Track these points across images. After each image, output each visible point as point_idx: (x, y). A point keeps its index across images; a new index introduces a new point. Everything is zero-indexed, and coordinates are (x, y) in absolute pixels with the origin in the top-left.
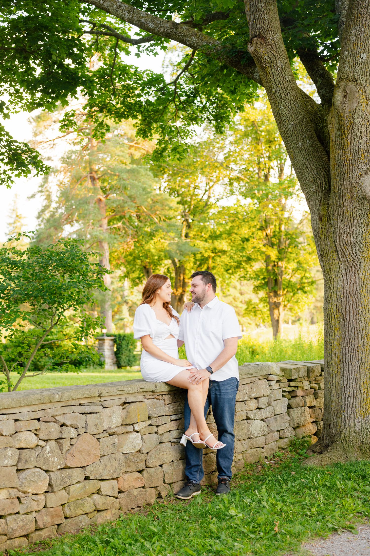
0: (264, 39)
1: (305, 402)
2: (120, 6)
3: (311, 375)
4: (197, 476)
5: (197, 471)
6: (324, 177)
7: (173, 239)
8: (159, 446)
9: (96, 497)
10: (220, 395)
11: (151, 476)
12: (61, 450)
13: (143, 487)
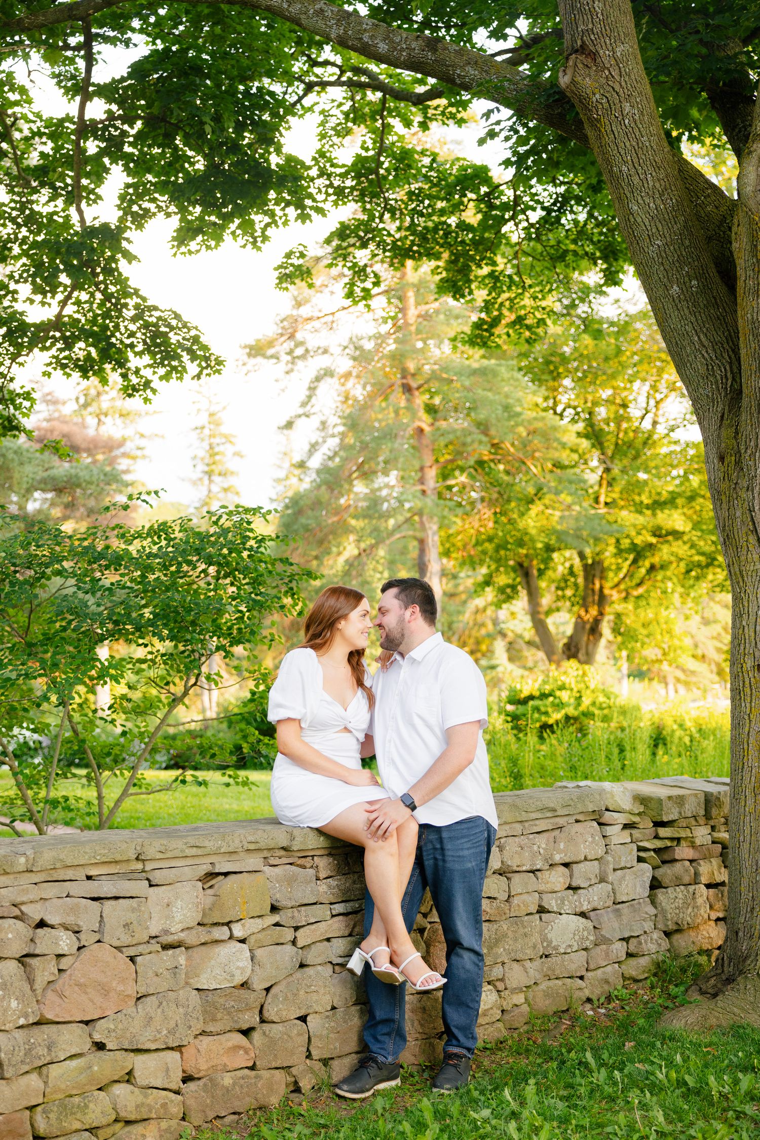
0: (594, 56)
1: (697, 874)
2: (322, 10)
3: (714, 812)
4: (390, 1046)
5: (388, 1034)
6: (731, 363)
7: (569, 507)
8: (299, 974)
9: (120, 1090)
10: (444, 861)
11: (272, 1042)
12: (31, 981)
13: (253, 1068)
